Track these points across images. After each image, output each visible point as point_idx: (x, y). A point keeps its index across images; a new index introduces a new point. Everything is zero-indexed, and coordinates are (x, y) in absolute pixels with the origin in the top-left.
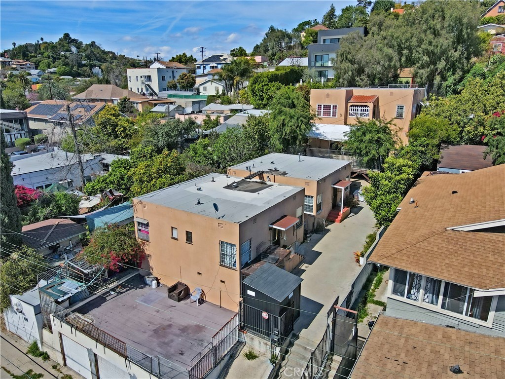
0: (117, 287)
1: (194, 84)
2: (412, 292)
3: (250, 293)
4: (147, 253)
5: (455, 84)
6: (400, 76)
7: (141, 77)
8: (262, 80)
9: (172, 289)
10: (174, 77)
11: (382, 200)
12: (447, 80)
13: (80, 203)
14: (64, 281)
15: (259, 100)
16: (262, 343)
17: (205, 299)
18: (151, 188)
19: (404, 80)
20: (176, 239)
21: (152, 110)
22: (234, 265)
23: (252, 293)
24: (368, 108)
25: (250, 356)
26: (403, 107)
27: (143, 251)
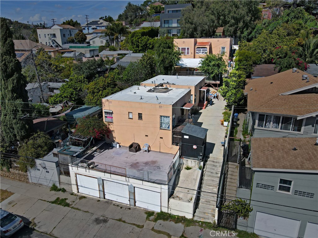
0: (97, 150)
1: (86, 39)
2: (267, 124)
3: (186, 137)
4: (111, 129)
5: (248, 35)
6: (216, 32)
7: (49, 35)
8: (137, 35)
9: (131, 146)
10: (71, 35)
11: (232, 92)
12: (243, 33)
13: (50, 110)
14: (70, 147)
15: (136, 47)
16: (193, 162)
17: (150, 150)
18: (100, 96)
19: (218, 34)
20: (132, 119)
21: (63, 56)
22: (168, 128)
23: (187, 137)
24: (207, 49)
25: (188, 168)
26: (225, 48)
27: (109, 128)
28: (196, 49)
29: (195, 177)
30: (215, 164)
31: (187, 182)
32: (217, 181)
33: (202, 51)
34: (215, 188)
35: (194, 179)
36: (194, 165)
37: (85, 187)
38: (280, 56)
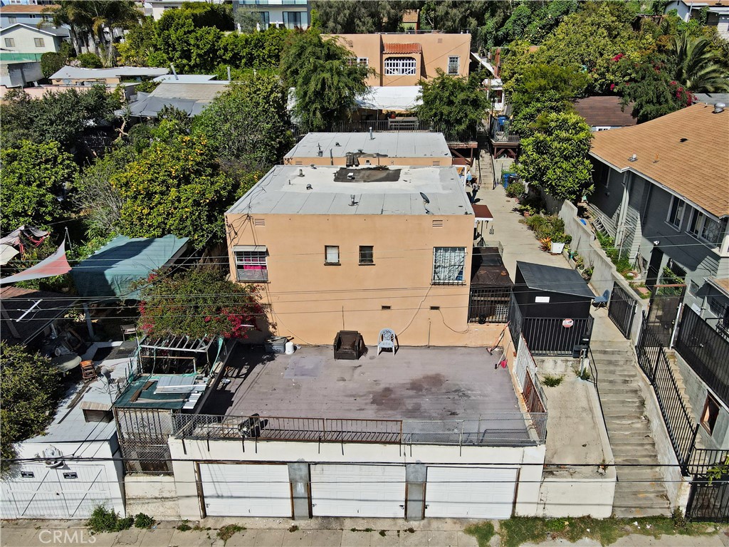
4: (261, 302)
9: (338, 343)
16: (559, 362)
17: (396, 344)
20: (338, 264)
22: (459, 278)
23: (546, 300)
24: (414, 61)
25: (552, 382)
26: (457, 58)
27: (251, 299)
28: (384, 62)
29: (584, 403)
30: (614, 358)
32: (635, 402)
33: (401, 68)
35: (584, 409)
36: (563, 370)
37: (234, 495)
38: (633, 75)
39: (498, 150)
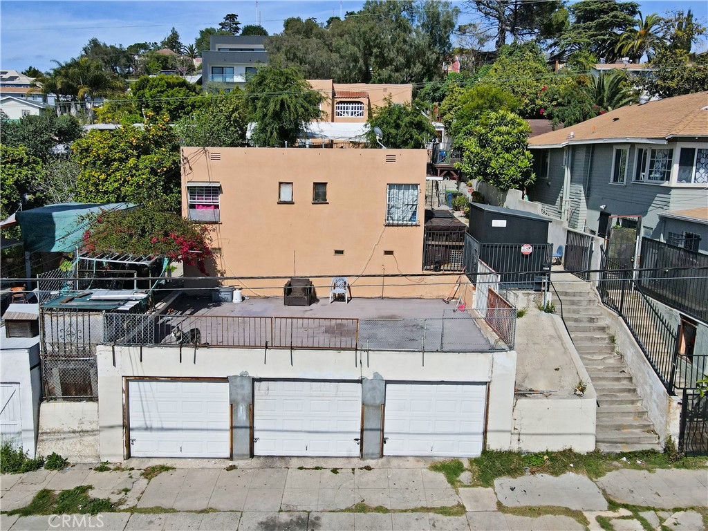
3: (498, 224)
20: (291, 203)
22: (412, 219)
23: (503, 223)
24: (362, 105)
28: (335, 105)
29: (550, 332)
30: (574, 298)
31: (536, 346)
33: (350, 111)
34: (611, 358)
35: (552, 337)
38: (560, 100)
39: (442, 172)
